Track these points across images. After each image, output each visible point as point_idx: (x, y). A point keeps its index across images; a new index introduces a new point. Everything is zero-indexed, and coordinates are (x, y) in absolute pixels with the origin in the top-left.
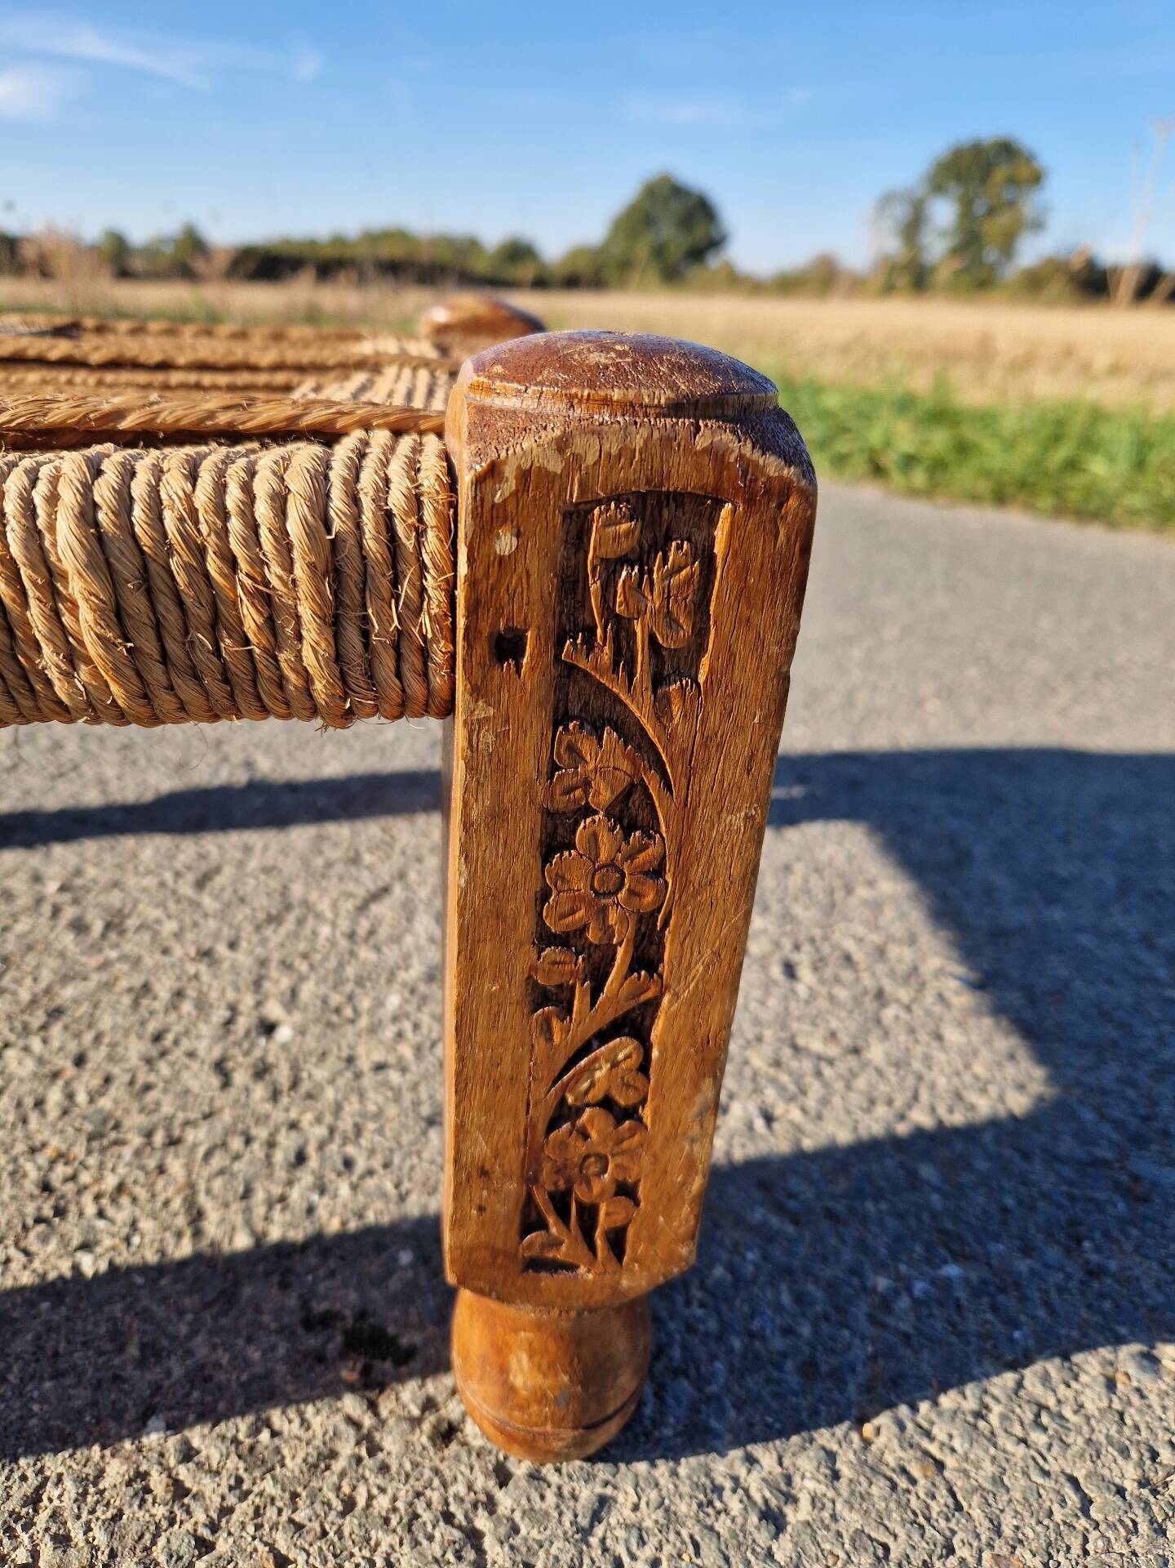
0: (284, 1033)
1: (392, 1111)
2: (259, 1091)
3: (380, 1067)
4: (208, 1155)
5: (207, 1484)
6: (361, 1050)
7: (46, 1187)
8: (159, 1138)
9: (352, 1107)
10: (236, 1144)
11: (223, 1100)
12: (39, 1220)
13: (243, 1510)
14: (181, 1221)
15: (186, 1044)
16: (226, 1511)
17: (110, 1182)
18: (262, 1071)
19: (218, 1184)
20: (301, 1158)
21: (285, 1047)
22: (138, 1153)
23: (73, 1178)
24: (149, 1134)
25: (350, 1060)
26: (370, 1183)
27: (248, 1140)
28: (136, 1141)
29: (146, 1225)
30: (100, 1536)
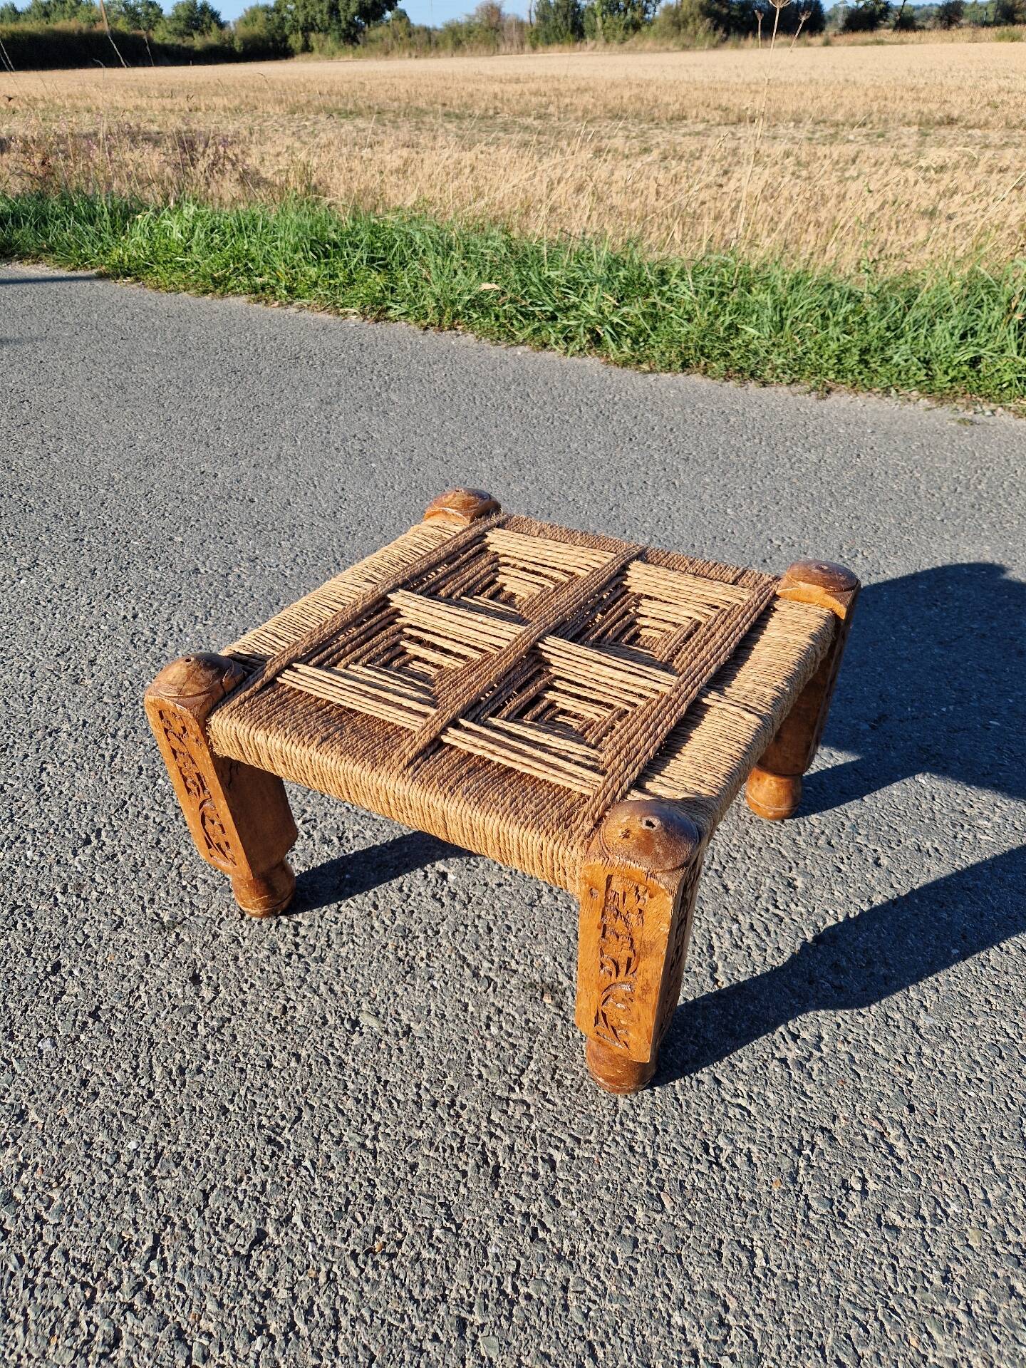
0: (451, 877)
1: (514, 903)
2: (458, 907)
3: (500, 885)
4: (453, 934)
5: (521, 1042)
6: (488, 880)
7: (400, 960)
8: (430, 932)
9: (498, 905)
10: (462, 928)
11: (446, 912)
12: (407, 973)
13: (536, 1046)
14: (459, 962)
15: (415, 891)
16: (531, 1047)
17: (424, 954)
18: (454, 896)
19: (464, 945)
20: (490, 930)
21: (456, 883)
22: (426, 940)
23: (407, 955)
24: (426, 932)
25: (486, 885)
26: (521, 934)
27: (466, 926)
28: (422, 936)
29: (448, 966)
30: (497, 1062)
